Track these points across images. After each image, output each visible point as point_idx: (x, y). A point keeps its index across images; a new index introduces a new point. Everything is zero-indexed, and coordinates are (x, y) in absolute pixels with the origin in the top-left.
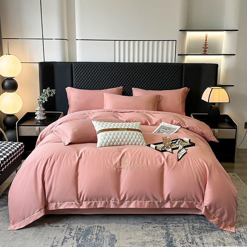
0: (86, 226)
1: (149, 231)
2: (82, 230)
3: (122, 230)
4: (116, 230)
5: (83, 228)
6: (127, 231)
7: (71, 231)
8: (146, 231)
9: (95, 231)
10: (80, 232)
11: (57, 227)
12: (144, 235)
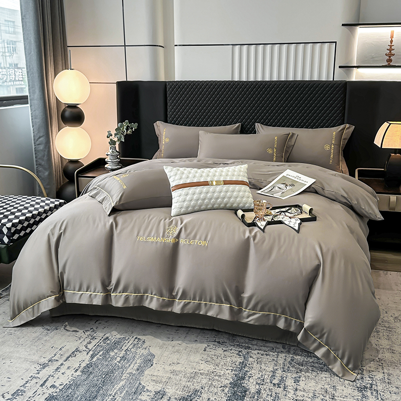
0: (118, 336)
1: (215, 355)
2: (109, 342)
3: (170, 348)
4: (161, 347)
5: (112, 338)
6: (178, 351)
7: (92, 341)
8: (208, 356)
9: (128, 345)
10: (105, 343)
11: (74, 332)
12: (202, 362)
